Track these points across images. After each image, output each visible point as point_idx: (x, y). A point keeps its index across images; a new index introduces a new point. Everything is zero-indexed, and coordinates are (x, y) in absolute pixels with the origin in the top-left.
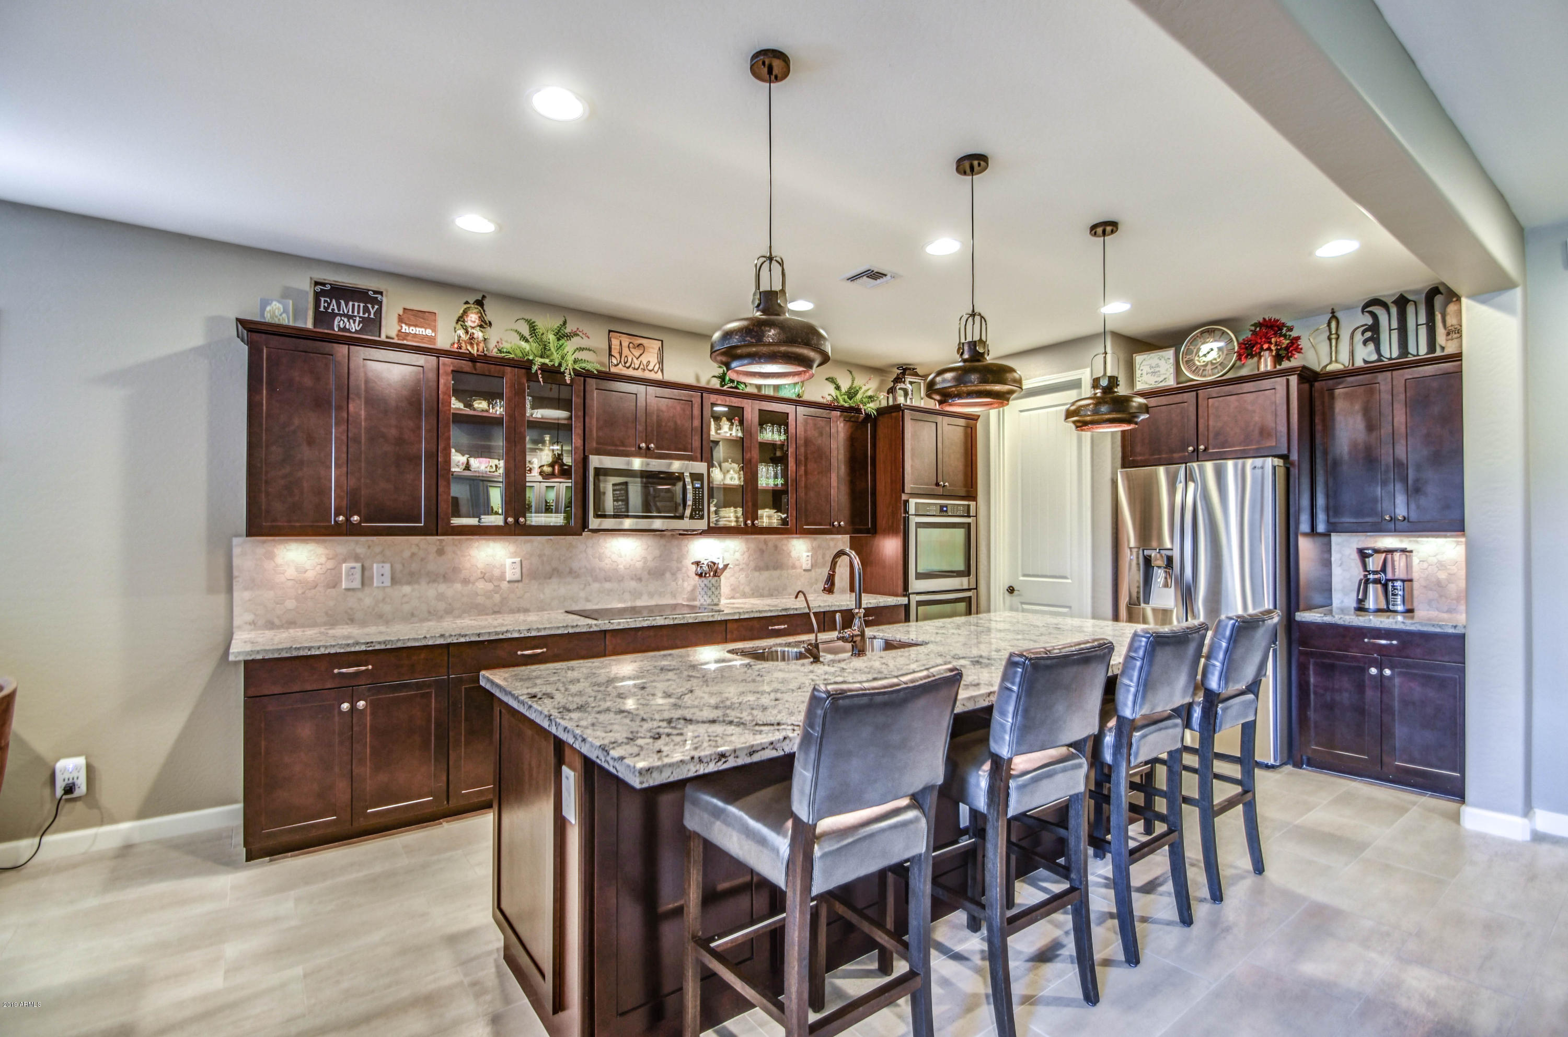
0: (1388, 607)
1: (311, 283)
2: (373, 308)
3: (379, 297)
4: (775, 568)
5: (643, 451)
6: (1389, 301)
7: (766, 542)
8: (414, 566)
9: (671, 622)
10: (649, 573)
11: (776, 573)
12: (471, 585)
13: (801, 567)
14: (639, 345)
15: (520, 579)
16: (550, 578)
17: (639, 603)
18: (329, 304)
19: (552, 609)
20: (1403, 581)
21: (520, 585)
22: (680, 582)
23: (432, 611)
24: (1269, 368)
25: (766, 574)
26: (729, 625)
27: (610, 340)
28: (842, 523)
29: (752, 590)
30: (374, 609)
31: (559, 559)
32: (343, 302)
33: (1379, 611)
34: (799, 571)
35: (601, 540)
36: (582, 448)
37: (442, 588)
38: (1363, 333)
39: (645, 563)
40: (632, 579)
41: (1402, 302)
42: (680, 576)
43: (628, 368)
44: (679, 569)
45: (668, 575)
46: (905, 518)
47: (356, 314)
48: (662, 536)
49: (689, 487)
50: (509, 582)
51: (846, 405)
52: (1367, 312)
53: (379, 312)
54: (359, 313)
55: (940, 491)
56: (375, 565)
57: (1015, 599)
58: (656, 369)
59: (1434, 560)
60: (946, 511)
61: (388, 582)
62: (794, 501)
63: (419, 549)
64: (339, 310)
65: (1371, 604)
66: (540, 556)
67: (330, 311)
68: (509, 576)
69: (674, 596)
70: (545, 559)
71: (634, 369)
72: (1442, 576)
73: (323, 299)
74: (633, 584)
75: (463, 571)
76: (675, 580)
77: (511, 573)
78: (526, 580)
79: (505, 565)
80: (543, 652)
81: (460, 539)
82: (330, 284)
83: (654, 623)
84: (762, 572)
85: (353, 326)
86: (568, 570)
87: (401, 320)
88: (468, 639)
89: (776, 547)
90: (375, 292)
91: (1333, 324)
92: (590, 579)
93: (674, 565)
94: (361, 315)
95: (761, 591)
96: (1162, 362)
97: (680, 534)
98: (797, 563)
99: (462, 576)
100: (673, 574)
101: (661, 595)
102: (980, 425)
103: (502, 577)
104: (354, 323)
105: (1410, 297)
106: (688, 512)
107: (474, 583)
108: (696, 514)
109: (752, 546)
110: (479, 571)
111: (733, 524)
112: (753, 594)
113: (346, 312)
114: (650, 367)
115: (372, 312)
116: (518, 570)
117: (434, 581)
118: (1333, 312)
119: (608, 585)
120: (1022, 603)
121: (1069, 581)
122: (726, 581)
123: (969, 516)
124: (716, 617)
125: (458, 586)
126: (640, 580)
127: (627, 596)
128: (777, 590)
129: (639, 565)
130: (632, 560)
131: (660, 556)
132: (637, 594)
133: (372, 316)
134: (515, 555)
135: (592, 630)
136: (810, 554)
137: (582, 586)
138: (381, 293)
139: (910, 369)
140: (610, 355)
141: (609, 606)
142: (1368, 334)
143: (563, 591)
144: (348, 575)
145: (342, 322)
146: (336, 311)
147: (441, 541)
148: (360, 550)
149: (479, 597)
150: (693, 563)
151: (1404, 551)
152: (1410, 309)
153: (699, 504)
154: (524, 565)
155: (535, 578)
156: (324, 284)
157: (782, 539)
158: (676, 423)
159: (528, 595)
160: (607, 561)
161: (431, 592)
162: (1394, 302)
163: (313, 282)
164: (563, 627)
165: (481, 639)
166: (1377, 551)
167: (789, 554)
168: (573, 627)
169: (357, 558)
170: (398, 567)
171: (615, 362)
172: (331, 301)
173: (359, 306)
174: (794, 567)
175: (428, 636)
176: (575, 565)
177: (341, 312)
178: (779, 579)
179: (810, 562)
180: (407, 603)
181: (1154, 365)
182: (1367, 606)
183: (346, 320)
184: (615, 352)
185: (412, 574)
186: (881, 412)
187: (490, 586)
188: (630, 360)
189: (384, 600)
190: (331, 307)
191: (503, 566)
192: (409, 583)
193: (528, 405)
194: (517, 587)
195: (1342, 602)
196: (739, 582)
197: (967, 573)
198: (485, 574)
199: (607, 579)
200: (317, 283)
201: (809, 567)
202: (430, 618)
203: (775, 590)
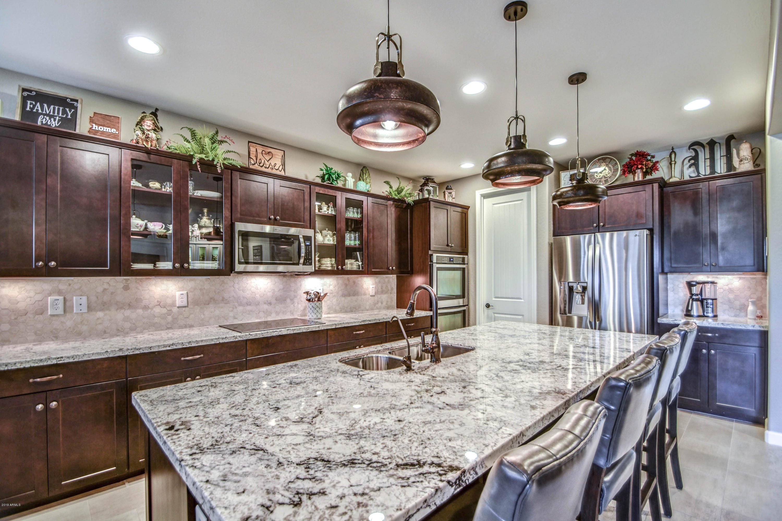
0: (704, 314)
1: (19, 89)
2: (70, 111)
3: (75, 103)
4: (354, 295)
5: (272, 221)
6: (705, 143)
7: (348, 280)
8: (106, 298)
9: (292, 332)
10: (276, 300)
11: (354, 298)
12: (149, 310)
13: (369, 294)
14: (269, 153)
15: (186, 305)
16: (208, 304)
17: (270, 319)
18: (34, 106)
19: (210, 325)
20: (712, 299)
21: (187, 309)
22: (296, 305)
23: (120, 329)
24: (640, 179)
25: (349, 298)
26: (329, 332)
27: (249, 148)
28: (394, 268)
29: (340, 308)
30: (74, 329)
31: (215, 292)
32: (45, 105)
33: (699, 316)
34: (368, 296)
35: (244, 279)
36: (230, 217)
37: (128, 313)
38: (689, 161)
39: (273, 293)
40: (265, 303)
41: (712, 144)
42: (296, 301)
43: (262, 167)
44: (295, 297)
45: (288, 300)
46: (430, 265)
47: (56, 114)
48: (284, 276)
49: (303, 245)
50: (178, 307)
51: (396, 198)
52: (693, 149)
53: (75, 115)
54: (58, 113)
55: (449, 249)
56: (74, 298)
57: (490, 311)
58: (280, 169)
59: (727, 287)
60: (453, 261)
61: (85, 310)
62: (366, 255)
63: (110, 285)
64: (42, 110)
65: (694, 312)
66: (201, 290)
67: (35, 110)
68: (178, 303)
69: (292, 314)
70: (205, 291)
71: (266, 168)
72: (731, 296)
73: (29, 102)
74: (266, 307)
75: (144, 301)
76: (293, 303)
77: (180, 301)
78: (190, 306)
79: (176, 296)
80: (201, 357)
81: (141, 279)
82: (36, 91)
83: (280, 333)
84: (346, 297)
85: (53, 123)
86: (221, 298)
87: (92, 120)
88: (142, 351)
89: (354, 282)
90: (72, 100)
91: (673, 156)
92: (236, 304)
93: (292, 294)
94: (60, 115)
95: (346, 309)
97: (296, 275)
98: (367, 291)
99: (143, 304)
100: (292, 300)
101: (284, 313)
102: (470, 212)
103: (173, 305)
104: (55, 120)
105: (717, 141)
106: (302, 261)
107: (152, 309)
108: (307, 262)
109: (340, 282)
110: (156, 301)
111: (330, 268)
112: (341, 311)
113: (48, 112)
114: (276, 168)
115: (69, 114)
116: (185, 300)
117: (121, 308)
118: (673, 149)
119: (249, 308)
120: (494, 313)
121: (522, 300)
122: (325, 303)
123: (464, 264)
124: (321, 327)
125: (140, 311)
126: (270, 304)
127: (262, 314)
128: (355, 308)
129: (270, 294)
130: (265, 291)
131: (283, 289)
132: (268, 313)
133: (69, 117)
134: (181, 289)
135: (236, 340)
136: (374, 286)
137: (231, 309)
138: (77, 101)
139: (430, 179)
140: (249, 157)
141: (250, 322)
142: (692, 161)
143: (217, 312)
144: (52, 305)
145: (44, 119)
146: (40, 111)
147: (127, 280)
148: (63, 287)
149: (156, 318)
150: (304, 293)
151: (712, 283)
152: (717, 148)
153: (309, 255)
154: (189, 296)
155: (197, 305)
156: (30, 91)
157: (358, 278)
158: (293, 204)
159: (192, 316)
160: (248, 292)
161: (119, 316)
162: (708, 143)
163: (21, 88)
164: (216, 339)
165: (152, 350)
166: (697, 283)
167: (362, 286)
168: (223, 339)
169: (60, 293)
170: (93, 299)
171: (253, 162)
172: (36, 104)
173: (59, 109)
174: (365, 294)
175: (109, 351)
176: (226, 295)
177: (44, 112)
178: (356, 301)
179: (374, 291)
180: (100, 324)
182: (693, 314)
183: (48, 118)
184: (253, 157)
185: (104, 304)
186: (416, 202)
187: (164, 311)
188: (263, 161)
189: (82, 322)
190: (36, 108)
191: (174, 296)
192: (102, 310)
193: (190, 188)
194: (185, 311)
196: (333, 304)
197: (463, 296)
198: (160, 302)
199: (249, 304)
200: (24, 90)
201: (373, 294)
202: (118, 334)
203: (354, 308)
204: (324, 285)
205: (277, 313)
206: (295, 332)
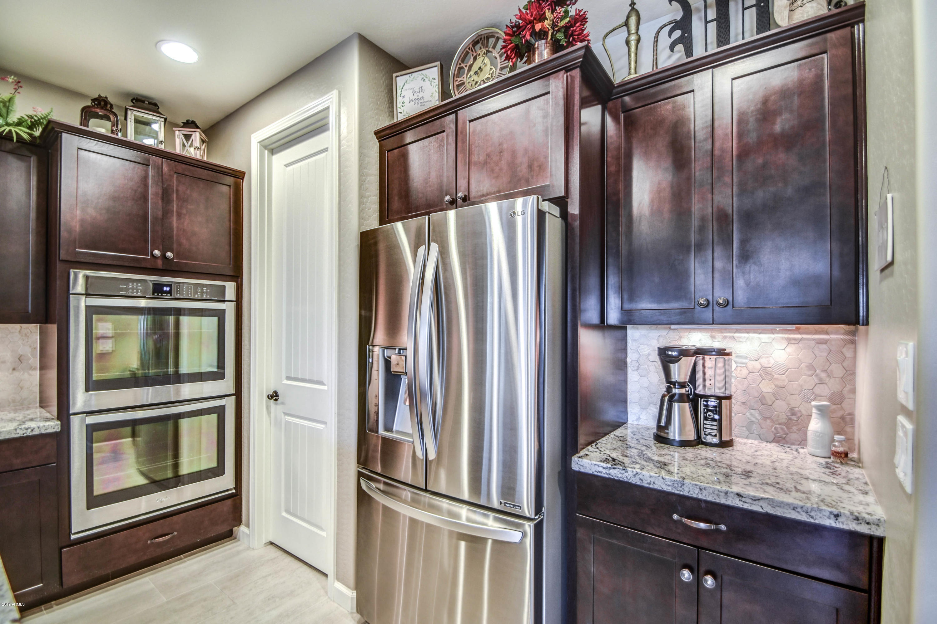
0: (699, 437)
20: (720, 398)
33: (684, 444)
38: (670, 34)
46: (62, 299)
57: (279, 409)
59: (756, 365)
60: (168, 292)
65: (674, 433)
72: (767, 388)
91: (633, 21)
96: (426, 85)
102: (248, 186)
121: (325, 388)
123: (220, 300)
139: (148, 102)
142: (677, 34)
151: (721, 353)
166: (685, 353)
181: (417, 89)
182: (671, 436)
195: (639, 418)
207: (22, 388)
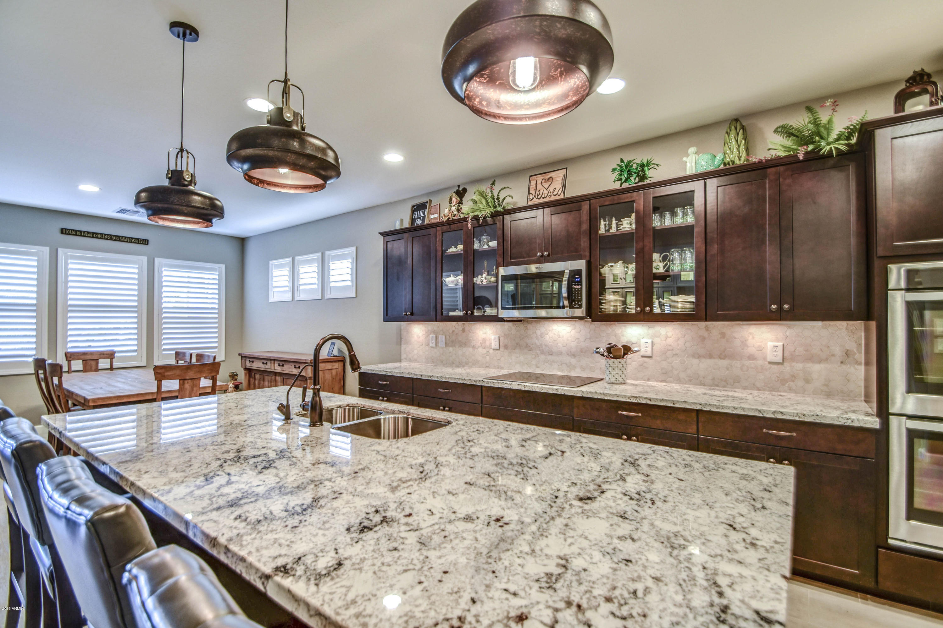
4: (722, 357)
5: (539, 259)
8: (454, 338)
10: (581, 352)
11: (724, 363)
12: (476, 350)
13: (765, 359)
14: (549, 178)
15: (498, 348)
18: (415, 215)
21: (499, 352)
23: (460, 362)
25: (710, 362)
27: (530, 183)
28: (787, 306)
29: (690, 377)
30: (441, 359)
32: (418, 212)
34: (760, 363)
37: (465, 349)
40: (568, 355)
43: (540, 198)
50: (493, 350)
54: (421, 215)
56: (440, 336)
58: (561, 191)
61: (444, 345)
63: (455, 328)
66: (508, 335)
67: (414, 218)
68: (493, 346)
70: (512, 337)
71: (544, 198)
73: (413, 213)
74: (569, 358)
75: (473, 342)
77: (495, 345)
78: (502, 349)
81: (471, 324)
82: (416, 205)
84: (703, 360)
85: (420, 222)
86: (525, 344)
87: (430, 213)
89: (723, 335)
90: (426, 203)
92: (539, 352)
98: (757, 354)
99: (473, 344)
103: (490, 346)
104: (420, 220)
106: (567, 302)
107: (478, 349)
108: (576, 303)
110: (480, 342)
112: (690, 381)
113: (418, 216)
114: (555, 193)
115: (424, 213)
116: (497, 343)
117: (461, 346)
119: (550, 357)
125: (471, 350)
126: (574, 356)
128: (725, 381)
129: (573, 344)
132: (572, 367)
134: (495, 333)
136: (780, 344)
137: (533, 356)
140: (529, 193)
143: (522, 358)
144: (432, 340)
145: (417, 221)
147: (463, 324)
148: (436, 328)
149: (480, 357)
154: (500, 340)
155: (506, 349)
156: (414, 206)
158: (569, 231)
159: (503, 359)
161: (460, 351)
163: (411, 207)
167: (744, 343)
169: (434, 332)
170: (448, 337)
171: (531, 197)
172: (415, 213)
173: (421, 212)
174: (751, 357)
176: (530, 342)
178: (728, 369)
179: (780, 354)
180: (451, 357)
184: (532, 191)
185: (453, 342)
187: (484, 351)
188: (541, 192)
189: (444, 354)
191: (490, 339)
192: (452, 346)
193: (485, 242)
194: (497, 353)
196: (673, 367)
198: (483, 344)
199: (551, 353)
201: (779, 359)
203: (722, 380)
204: (653, 336)
205: (583, 369)
206: (526, 389)
207: (848, 381)
